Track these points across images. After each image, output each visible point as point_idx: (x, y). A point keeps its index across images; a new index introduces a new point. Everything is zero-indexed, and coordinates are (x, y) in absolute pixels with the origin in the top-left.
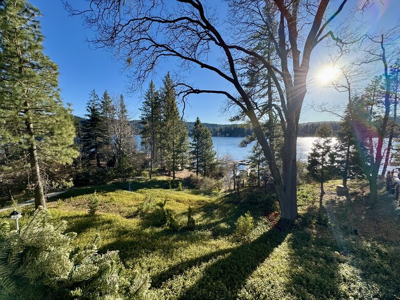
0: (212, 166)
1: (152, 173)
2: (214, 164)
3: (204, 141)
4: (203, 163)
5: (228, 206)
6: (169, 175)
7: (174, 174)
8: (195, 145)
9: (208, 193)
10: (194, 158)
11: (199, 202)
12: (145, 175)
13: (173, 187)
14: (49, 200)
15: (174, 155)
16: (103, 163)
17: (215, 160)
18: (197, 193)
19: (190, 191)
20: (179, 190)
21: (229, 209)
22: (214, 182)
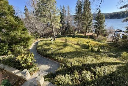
0: (102, 32)
1: (78, 33)
2: (103, 31)
3: (101, 21)
4: (98, 30)
5: (111, 47)
6: (84, 34)
7: (86, 34)
8: (96, 22)
9: (100, 41)
10: (94, 28)
11: (97, 44)
12: (76, 33)
13: (86, 38)
14: (56, 38)
15: (87, 27)
16: (64, 29)
17: (104, 29)
18: (95, 41)
19: (92, 40)
20: (88, 39)
21: (112, 48)
22: (103, 37)
